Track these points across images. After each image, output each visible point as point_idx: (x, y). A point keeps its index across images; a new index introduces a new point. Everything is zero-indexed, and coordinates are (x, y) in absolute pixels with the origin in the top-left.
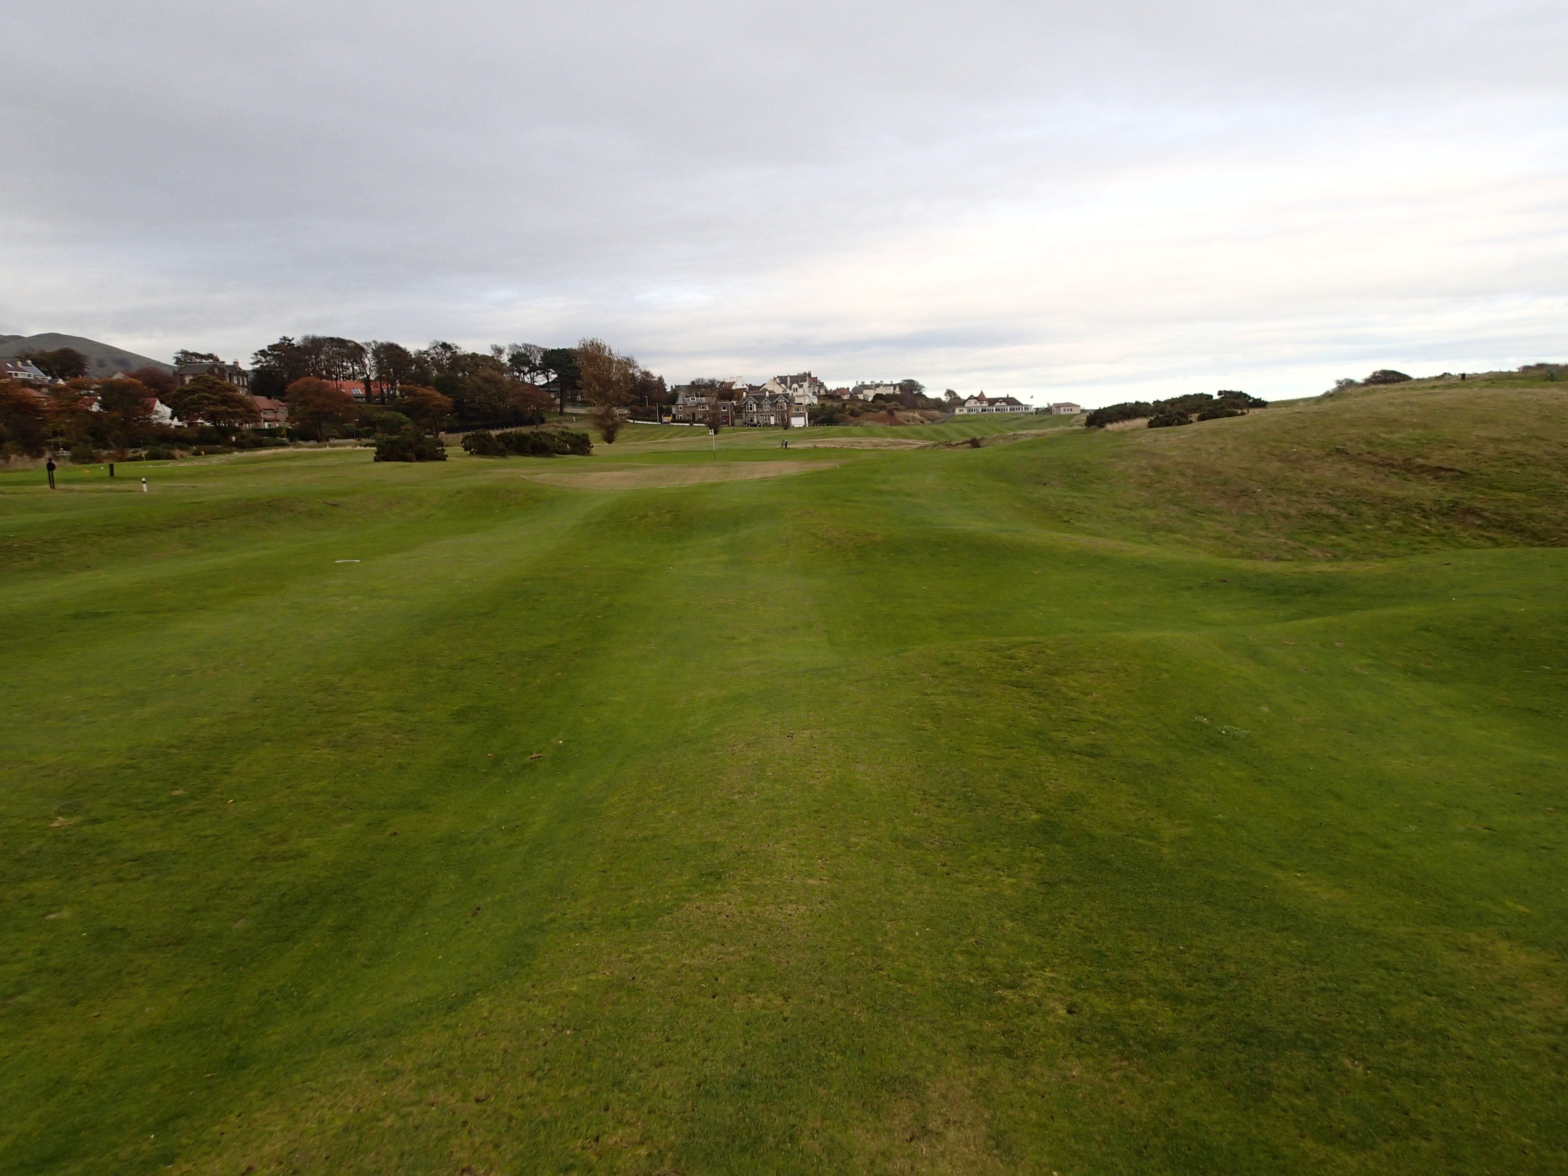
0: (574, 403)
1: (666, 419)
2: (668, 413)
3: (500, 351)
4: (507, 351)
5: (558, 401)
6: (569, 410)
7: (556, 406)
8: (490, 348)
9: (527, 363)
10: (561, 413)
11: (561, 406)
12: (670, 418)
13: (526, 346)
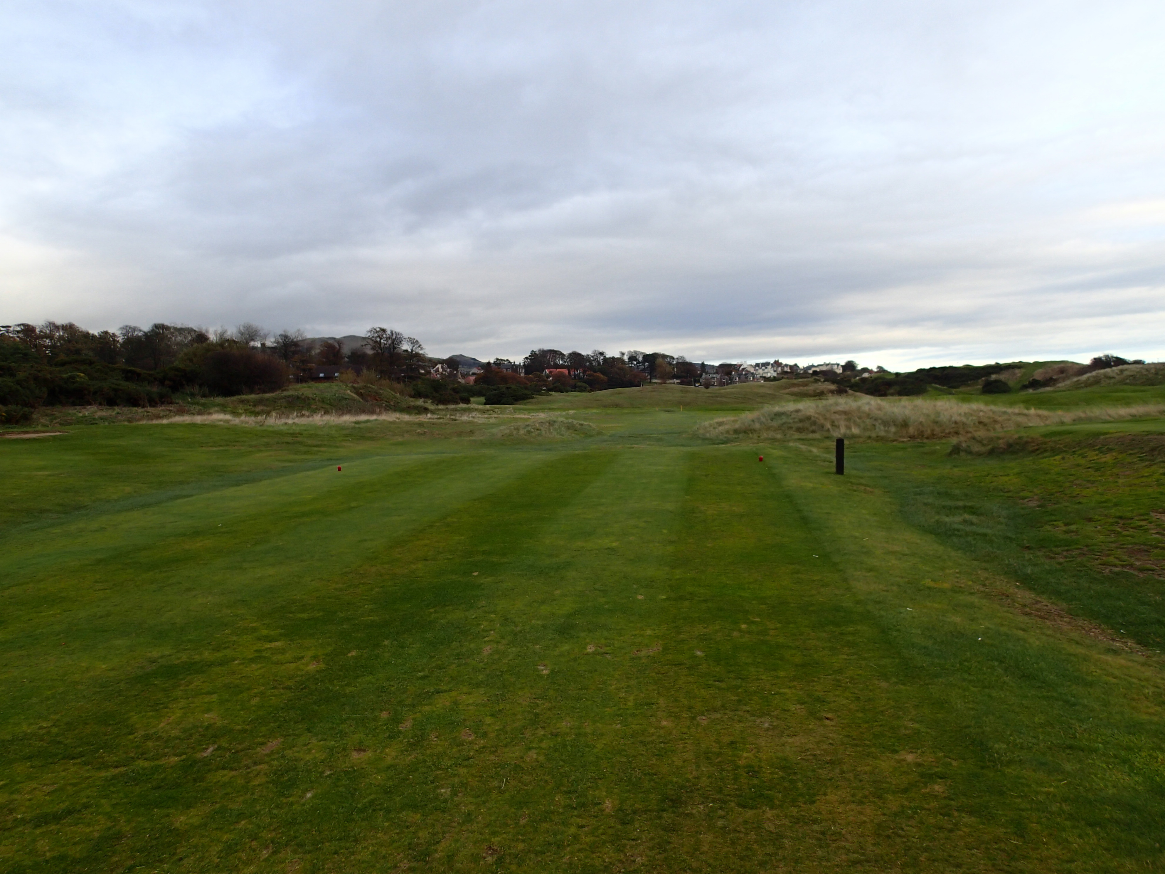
0: (656, 377)
1: (697, 385)
2: (698, 382)
3: (623, 354)
4: (626, 354)
5: (649, 377)
6: (654, 381)
7: (647, 379)
8: (619, 353)
9: (636, 360)
10: (650, 382)
11: (650, 379)
12: (699, 384)
13: (635, 352)
